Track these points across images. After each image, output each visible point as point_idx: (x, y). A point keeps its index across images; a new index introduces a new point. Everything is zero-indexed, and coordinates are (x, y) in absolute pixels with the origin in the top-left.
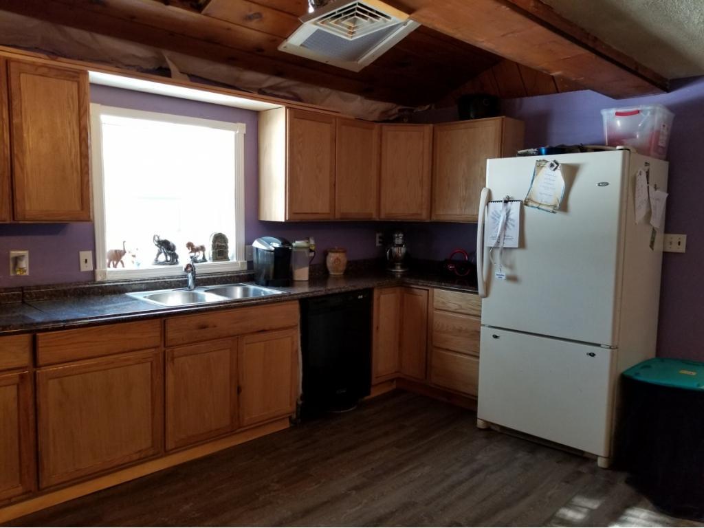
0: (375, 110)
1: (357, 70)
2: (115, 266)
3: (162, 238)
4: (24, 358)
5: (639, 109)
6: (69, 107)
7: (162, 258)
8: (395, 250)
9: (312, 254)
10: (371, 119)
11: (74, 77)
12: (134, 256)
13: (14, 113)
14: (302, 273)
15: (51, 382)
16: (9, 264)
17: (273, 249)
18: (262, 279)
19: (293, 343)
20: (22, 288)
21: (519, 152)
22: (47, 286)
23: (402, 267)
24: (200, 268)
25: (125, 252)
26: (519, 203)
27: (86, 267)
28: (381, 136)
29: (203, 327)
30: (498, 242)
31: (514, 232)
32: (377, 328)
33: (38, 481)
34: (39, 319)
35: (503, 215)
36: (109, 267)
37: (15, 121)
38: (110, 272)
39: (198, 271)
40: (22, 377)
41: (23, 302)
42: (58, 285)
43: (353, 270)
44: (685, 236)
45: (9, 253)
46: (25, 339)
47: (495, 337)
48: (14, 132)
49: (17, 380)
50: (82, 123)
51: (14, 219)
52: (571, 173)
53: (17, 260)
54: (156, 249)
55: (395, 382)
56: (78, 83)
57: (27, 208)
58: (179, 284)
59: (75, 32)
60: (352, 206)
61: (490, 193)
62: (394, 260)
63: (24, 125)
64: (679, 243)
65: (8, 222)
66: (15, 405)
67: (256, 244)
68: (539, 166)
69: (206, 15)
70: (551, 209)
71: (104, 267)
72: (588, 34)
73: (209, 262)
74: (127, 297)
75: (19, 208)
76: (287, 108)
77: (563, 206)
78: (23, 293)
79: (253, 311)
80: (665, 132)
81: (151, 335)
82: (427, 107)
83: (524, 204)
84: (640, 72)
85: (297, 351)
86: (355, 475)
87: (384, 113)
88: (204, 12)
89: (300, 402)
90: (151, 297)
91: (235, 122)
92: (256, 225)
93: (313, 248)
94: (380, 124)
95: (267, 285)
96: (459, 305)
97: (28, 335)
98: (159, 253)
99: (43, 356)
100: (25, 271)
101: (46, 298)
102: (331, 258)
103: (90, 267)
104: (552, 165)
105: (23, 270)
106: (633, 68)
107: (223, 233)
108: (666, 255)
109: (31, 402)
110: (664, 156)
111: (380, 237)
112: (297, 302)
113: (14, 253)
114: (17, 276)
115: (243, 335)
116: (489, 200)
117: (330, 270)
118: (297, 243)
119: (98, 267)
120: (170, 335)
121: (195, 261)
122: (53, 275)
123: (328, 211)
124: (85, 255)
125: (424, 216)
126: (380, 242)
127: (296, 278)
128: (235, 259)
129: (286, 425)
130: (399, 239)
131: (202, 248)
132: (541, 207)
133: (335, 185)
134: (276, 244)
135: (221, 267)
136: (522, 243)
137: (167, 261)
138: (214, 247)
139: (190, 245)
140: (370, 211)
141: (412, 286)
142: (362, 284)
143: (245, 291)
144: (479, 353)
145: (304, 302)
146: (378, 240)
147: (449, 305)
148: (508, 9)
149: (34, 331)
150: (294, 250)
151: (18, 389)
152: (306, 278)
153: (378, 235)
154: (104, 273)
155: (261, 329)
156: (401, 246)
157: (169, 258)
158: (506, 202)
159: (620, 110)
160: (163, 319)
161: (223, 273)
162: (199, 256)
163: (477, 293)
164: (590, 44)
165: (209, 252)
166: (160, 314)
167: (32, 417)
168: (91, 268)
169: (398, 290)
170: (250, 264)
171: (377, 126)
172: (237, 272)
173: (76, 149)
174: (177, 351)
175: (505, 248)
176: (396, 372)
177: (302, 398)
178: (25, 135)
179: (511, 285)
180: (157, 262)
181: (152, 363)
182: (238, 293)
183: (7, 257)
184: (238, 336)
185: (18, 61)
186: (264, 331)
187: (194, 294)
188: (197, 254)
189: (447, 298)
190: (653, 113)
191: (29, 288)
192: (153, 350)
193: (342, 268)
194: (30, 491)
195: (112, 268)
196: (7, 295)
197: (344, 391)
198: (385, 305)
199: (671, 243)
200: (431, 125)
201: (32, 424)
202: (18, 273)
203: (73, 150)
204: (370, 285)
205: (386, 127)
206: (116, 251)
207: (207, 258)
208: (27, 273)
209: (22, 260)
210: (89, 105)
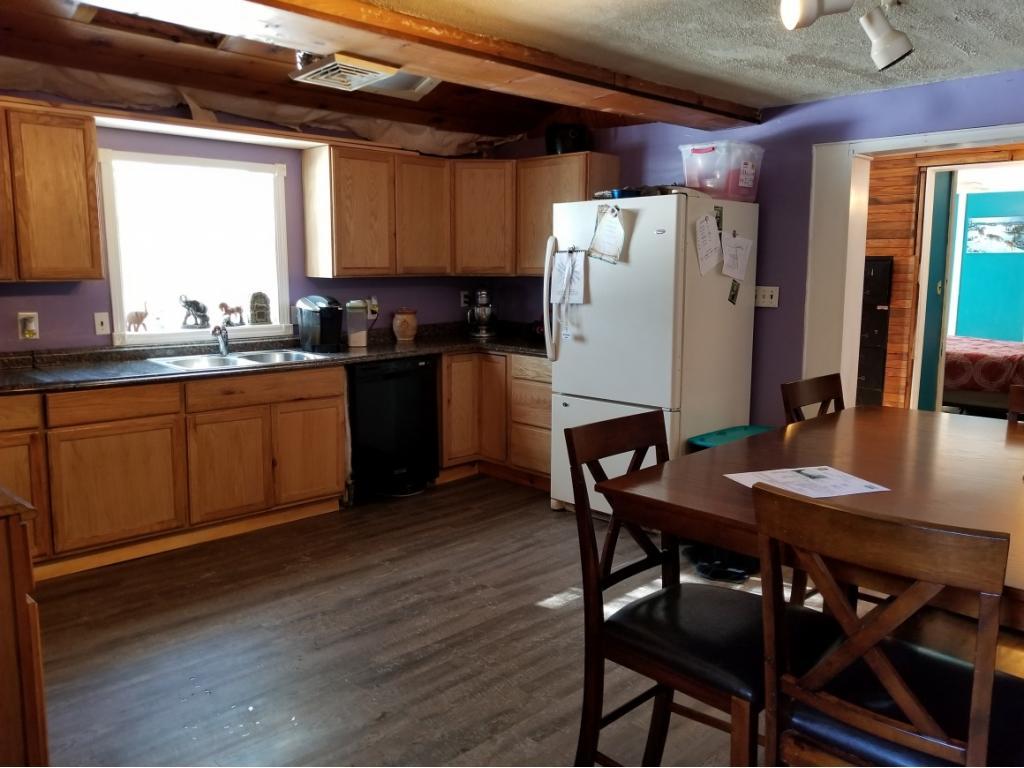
0: (451, 143)
1: (417, 99)
2: (136, 330)
3: (191, 298)
4: (34, 419)
5: (714, 145)
6: (74, 155)
7: (191, 320)
8: (478, 310)
9: (374, 317)
10: (446, 154)
11: (78, 124)
12: (158, 319)
13: (16, 167)
14: (358, 339)
15: (63, 444)
16: (17, 327)
17: (318, 309)
18: (308, 345)
19: (338, 414)
20: (32, 353)
21: (597, 194)
22: (60, 351)
23: (488, 331)
24: (233, 333)
25: (146, 314)
26: (583, 254)
27: (102, 330)
28: (453, 175)
29: (229, 393)
30: (564, 298)
31: (578, 286)
32: (449, 401)
33: (53, 544)
34: (47, 379)
35: (568, 266)
36: (129, 330)
37: (17, 174)
38: (129, 336)
39: (231, 336)
40: (33, 437)
41: (34, 367)
42: (71, 349)
43: (423, 335)
44: (778, 288)
45: (17, 315)
46: (35, 399)
47: (566, 405)
48: (16, 186)
49: (28, 440)
50: (90, 173)
51: (20, 277)
52: (630, 219)
53: (26, 321)
54: (185, 311)
55: (476, 467)
56: (84, 131)
57: (34, 265)
58: (212, 350)
59: (81, 74)
60: (418, 259)
61: (556, 242)
62: (476, 324)
63: (27, 177)
64: (772, 297)
65: (14, 280)
66: (27, 466)
67: (300, 304)
68: (601, 212)
69: (222, 50)
70: (612, 260)
71: (123, 330)
72: (615, 74)
73: (248, 325)
74: (149, 363)
75: (24, 266)
76: (330, 146)
77: (624, 256)
78: (34, 358)
79: (287, 377)
80: (750, 170)
81: (170, 399)
82: (520, 136)
83: (588, 254)
84: (706, 104)
85: (344, 423)
86: (395, 549)
87: (461, 146)
88: (219, 47)
89: (350, 482)
90: (176, 363)
91: (273, 163)
92: (301, 281)
93: (377, 309)
94: (452, 160)
95: (313, 350)
96: (537, 373)
97: (36, 395)
98: (188, 315)
99: (54, 417)
100: (35, 334)
101: (58, 363)
102: (398, 320)
103: (106, 330)
104: (613, 211)
105: (32, 332)
106: (694, 101)
107: (263, 292)
108: (759, 311)
109: (43, 465)
110: (753, 198)
111: (466, 296)
112: (342, 368)
113: (22, 315)
114: (27, 339)
115: (279, 402)
116: (556, 250)
117: (397, 335)
118: (353, 303)
119: (115, 330)
120: (191, 400)
121: (229, 323)
122: (66, 337)
123: (387, 265)
124: (101, 317)
125: (508, 270)
126: (465, 302)
127: (352, 344)
128: (278, 323)
129: (335, 507)
130: (483, 297)
131: (239, 310)
132: (604, 258)
133: (395, 235)
134: (323, 304)
135: (261, 331)
136: (587, 299)
137: (197, 324)
138: (252, 308)
139: (223, 306)
140: (443, 264)
141: (491, 352)
142: (425, 351)
143: (287, 357)
144: (550, 424)
145: (352, 369)
146: (462, 299)
147: (528, 372)
148: (493, 62)
149: (44, 392)
150: (348, 310)
151: (29, 449)
152: (364, 343)
153: (462, 294)
154: (123, 337)
155: (298, 397)
156: (486, 305)
157: (199, 321)
158: (571, 252)
159: (697, 147)
160: (183, 382)
161: (263, 338)
162: (235, 319)
163: (546, 357)
164: (619, 84)
165: (247, 314)
166: (178, 378)
167: (44, 479)
168: (108, 332)
169: (475, 357)
170: (296, 327)
171: (448, 163)
172: (280, 337)
173: (83, 203)
174: (200, 417)
175: (572, 305)
176: (475, 454)
177: (353, 476)
178: (29, 189)
179: (578, 345)
180: (185, 325)
181: (171, 429)
182: (277, 358)
183: (15, 320)
184: (271, 404)
185: (18, 111)
186: (301, 399)
187: (224, 360)
188: (233, 316)
189: (523, 364)
190: (729, 150)
191: (39, 352)
192: (173, 416)
193: (411, 332)
194: (45, 555)
195: (133, 332)
196: (17, 360)
197: (404, 471)
198: (458, 376)
199: (764, 297)
200: (514, 161)
201: (45, 487)
202: (27, 336)
203: (81, 203)
204: (435, 350)
205: (461, 165)
206: (136, 313)
207: (245, 320)
208: (37, 336)
209: (30, 322)
210: (96, 152)
